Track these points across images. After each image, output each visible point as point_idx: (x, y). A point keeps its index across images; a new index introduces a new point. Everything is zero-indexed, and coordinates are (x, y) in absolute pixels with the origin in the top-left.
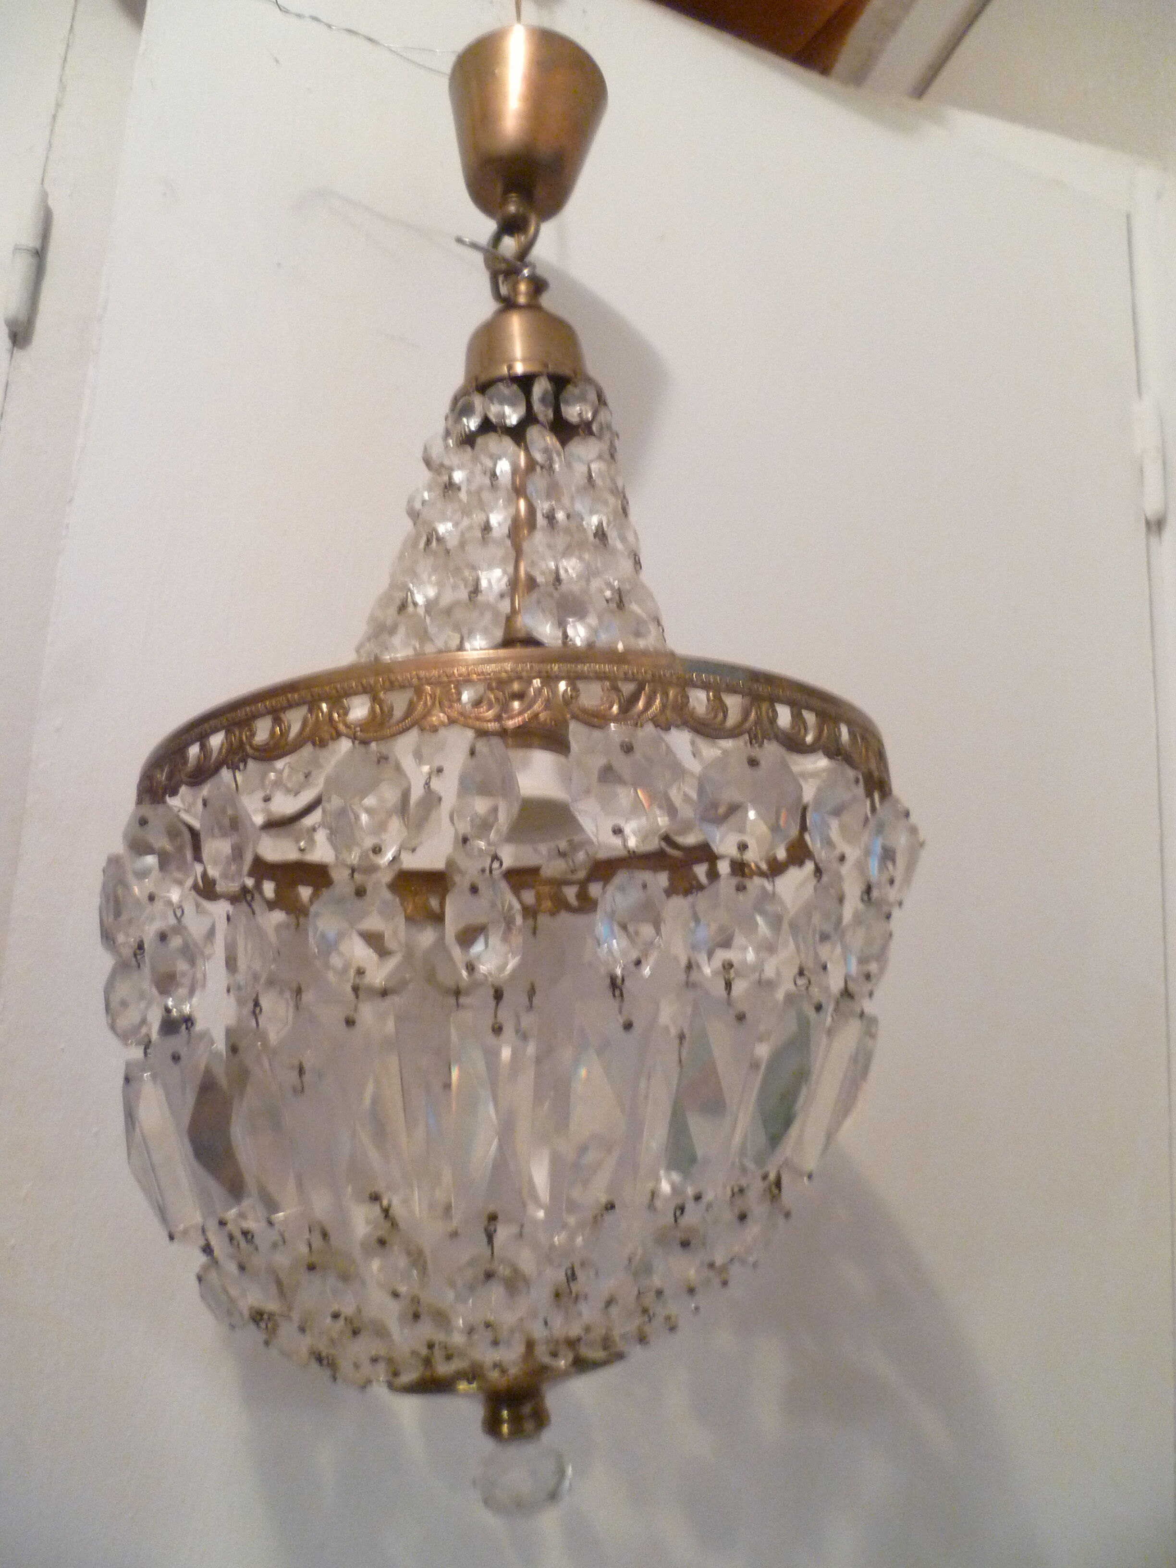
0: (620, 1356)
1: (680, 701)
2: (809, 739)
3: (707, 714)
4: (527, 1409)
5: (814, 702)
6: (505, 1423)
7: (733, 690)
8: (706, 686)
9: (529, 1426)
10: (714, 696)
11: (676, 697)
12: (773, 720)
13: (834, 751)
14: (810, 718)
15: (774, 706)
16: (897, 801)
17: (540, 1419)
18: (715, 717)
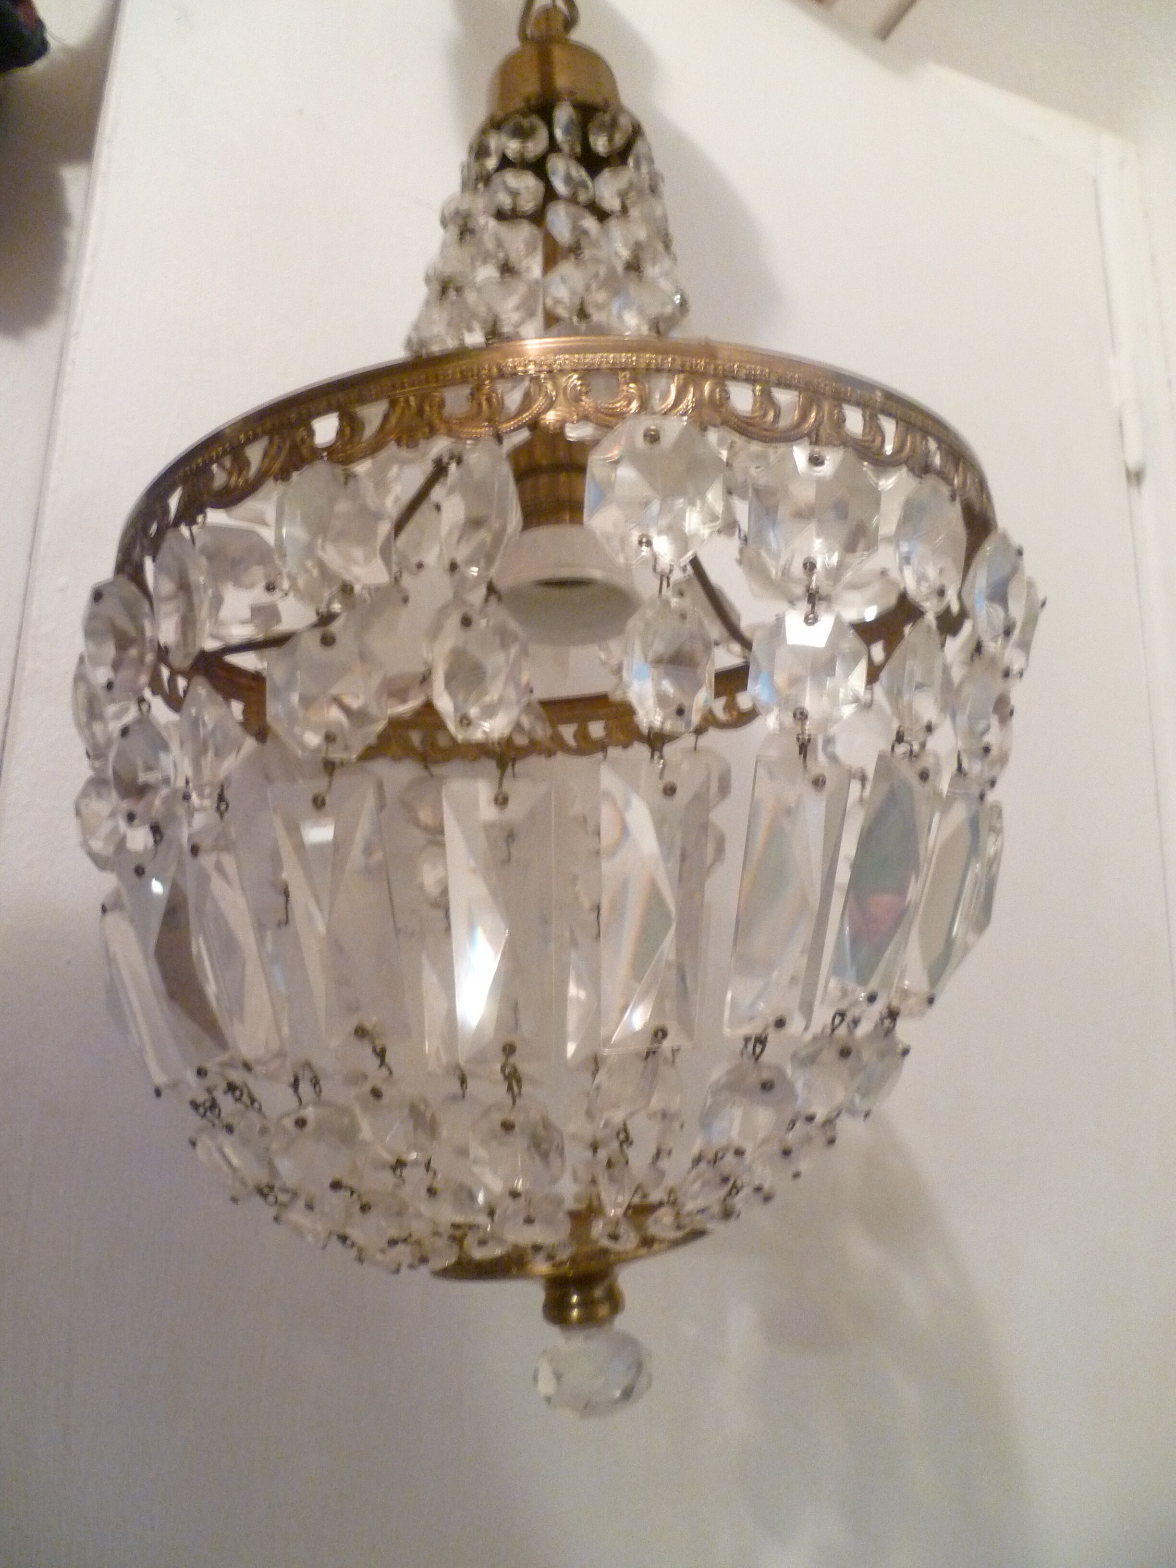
0: (697, 1234)
1: (718, 396)
2: (889, 449)
3: (753, 411)
4: (598, 1293)
5: (893, 406)
6: (575, 1308)
7: (785, 384)
8: (751, 380)
9: (603, 1310)
10: (762, 391)
11: (712, 392)
12: (841, 421)
13: (923, 469)
14: (889, 427)
15: (842, 408)
16: (1005, 538)
17: (614, 1301)
18: (765, 415)
